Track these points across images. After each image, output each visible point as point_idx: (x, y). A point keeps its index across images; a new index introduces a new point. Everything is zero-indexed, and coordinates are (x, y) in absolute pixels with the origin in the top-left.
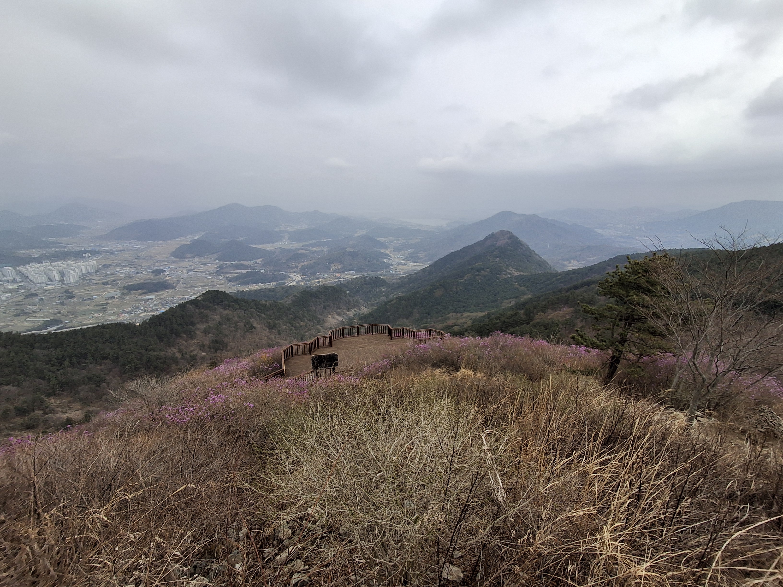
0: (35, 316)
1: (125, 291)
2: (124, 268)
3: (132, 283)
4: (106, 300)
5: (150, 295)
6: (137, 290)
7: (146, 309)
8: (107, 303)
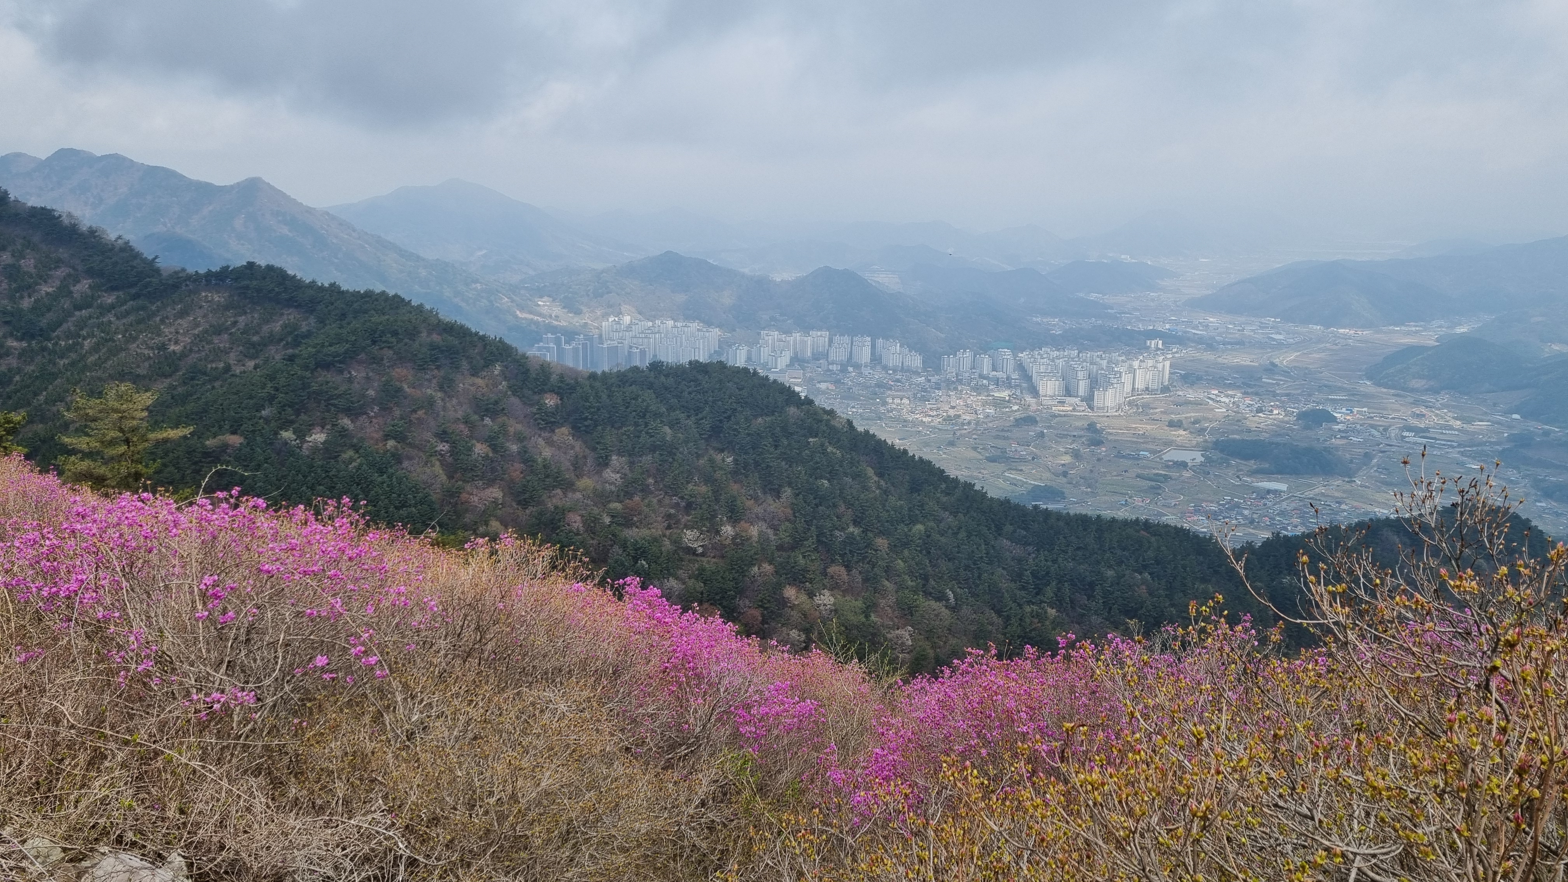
0: (1021, 470)
1: (1216, 455)
2: (1230, 392)
3: (1237, 437)
4: (1168, 467)
5: (1277, 480)
6: (1246, 458)
7: (1255, 516)
8: (1166, 477)
